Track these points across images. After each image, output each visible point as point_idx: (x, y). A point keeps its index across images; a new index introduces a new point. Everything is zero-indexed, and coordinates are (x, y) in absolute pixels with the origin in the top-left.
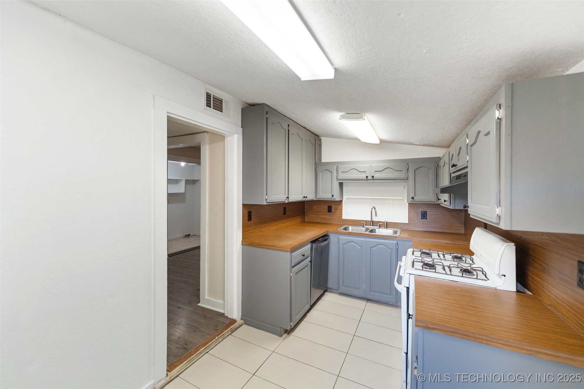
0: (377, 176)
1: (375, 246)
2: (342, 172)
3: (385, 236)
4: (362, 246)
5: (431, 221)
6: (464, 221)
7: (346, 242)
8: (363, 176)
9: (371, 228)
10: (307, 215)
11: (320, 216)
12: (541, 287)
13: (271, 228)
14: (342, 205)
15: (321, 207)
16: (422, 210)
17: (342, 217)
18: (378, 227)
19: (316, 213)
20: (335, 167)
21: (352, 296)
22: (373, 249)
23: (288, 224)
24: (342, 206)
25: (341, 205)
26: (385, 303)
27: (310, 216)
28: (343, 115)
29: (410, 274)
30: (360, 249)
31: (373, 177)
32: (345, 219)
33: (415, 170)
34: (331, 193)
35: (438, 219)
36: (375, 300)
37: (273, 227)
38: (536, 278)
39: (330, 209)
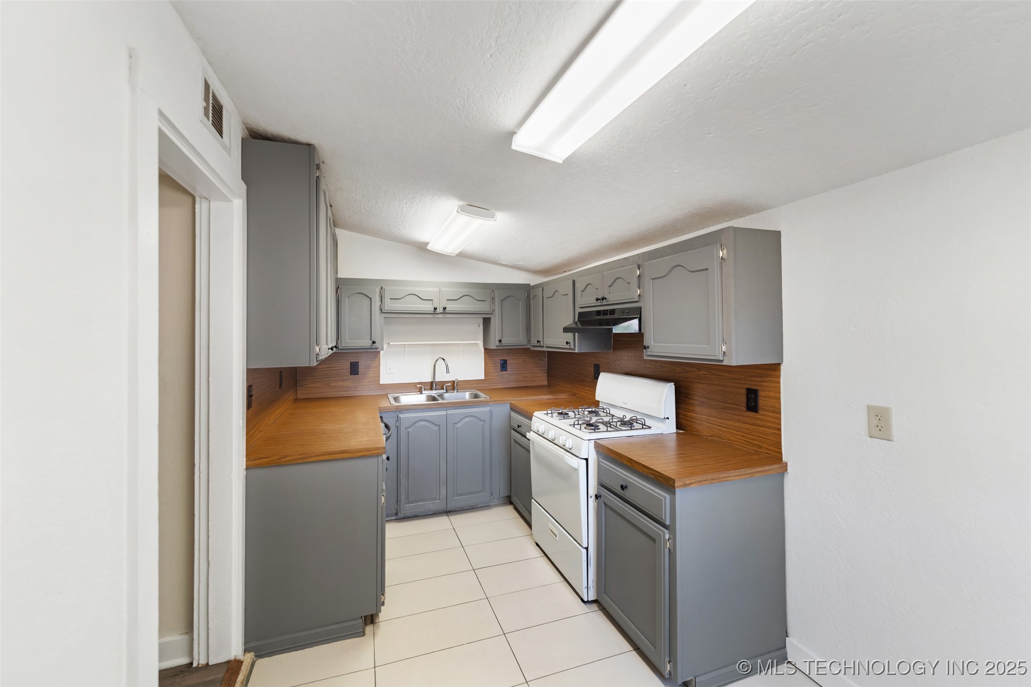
0: (451, 307)
1: (461, 420)
2: (390, 299)
3: (464, 403)
4: (439, 425)
5: (512, 372)
6: (546, 368)
7: (412, 423)
8: (429, 307)
9: (434, 393)
10: (301, 386)
11: (332, 384)
12: (695, 420)
13: (269, 422)
14: (380, 358)
15: (335, 365)
16: (502, 358)
17: (379, 380)
18: (445, 391)
19: (325, 379)
20: (378, 290)
21: (419, 516)
22: (458, 425)
23: (283, 407)
24: (380, 360)
25: (377, 359)
26: (472, 508)
27: (309, 386)
28: (463, 205)
29: (589, 440)
30: (437, 430)
31: (445, 309)
32: (385, 384)
33: (502, 301)
34: (369, 337)
35: (521, 369)
36: (457, 509)
37: (271, 419)
38: (690, 414)
39: (354, 369)
